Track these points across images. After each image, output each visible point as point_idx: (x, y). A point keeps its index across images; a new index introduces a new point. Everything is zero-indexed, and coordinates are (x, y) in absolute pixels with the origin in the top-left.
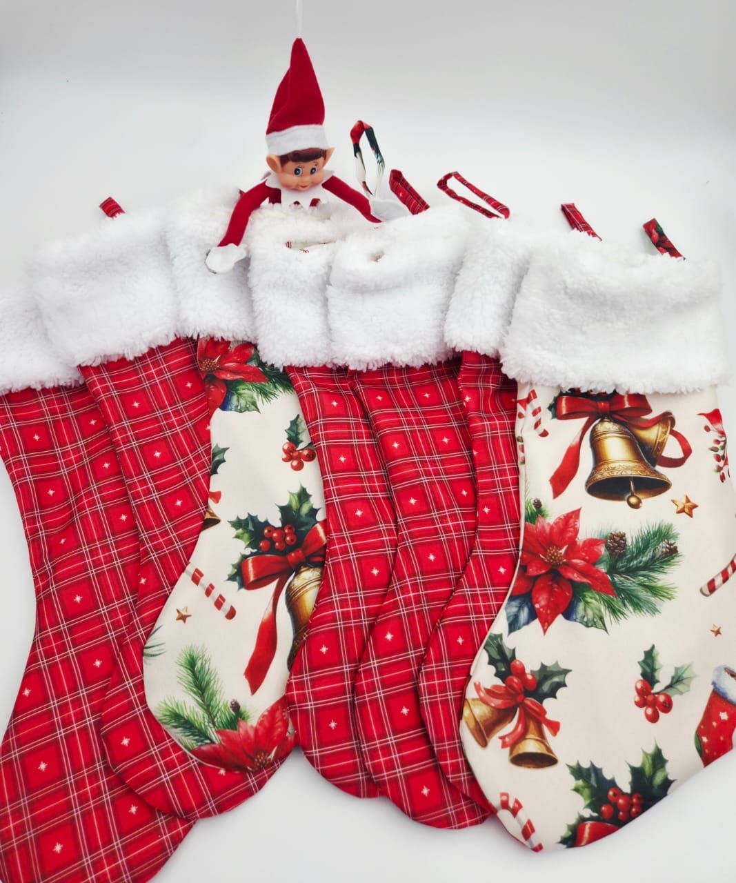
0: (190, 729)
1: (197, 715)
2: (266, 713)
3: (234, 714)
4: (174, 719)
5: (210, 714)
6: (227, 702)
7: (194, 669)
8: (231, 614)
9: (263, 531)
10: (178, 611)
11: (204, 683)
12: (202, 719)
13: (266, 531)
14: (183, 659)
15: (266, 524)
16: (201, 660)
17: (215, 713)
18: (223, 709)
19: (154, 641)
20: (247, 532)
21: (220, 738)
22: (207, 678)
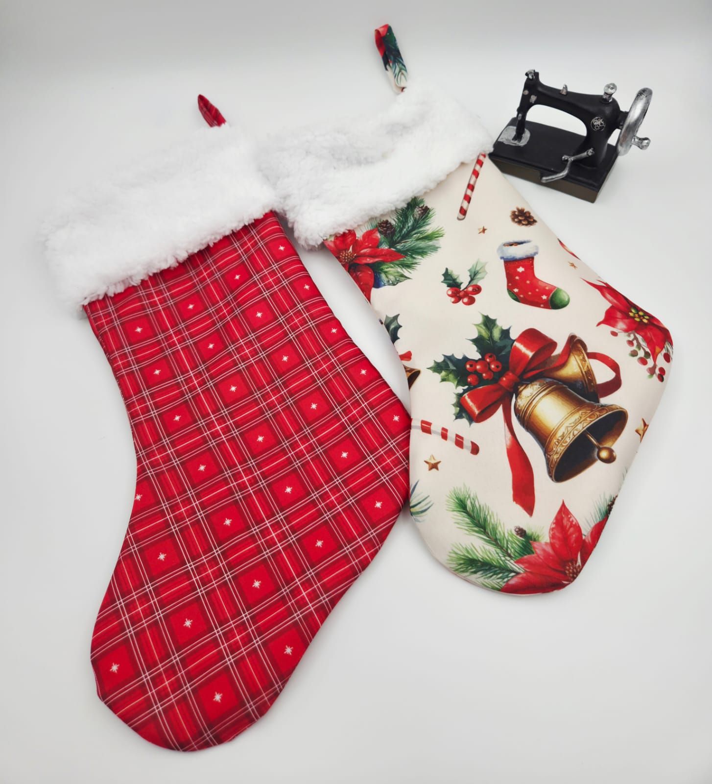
0: (490, 569)
1: (490, 553)
2: (554, 526)
3: (523, 539)
4: (471, 565)
5: (501, 548)
6: (511, 531)
7: (467, 510)
8: (475, 450)
9: (465, 366)
10: (427, 462)
11: (482, 521)
12: (497, 555)
13: (468, 366)
14: (453, 504)
15: (465, 359)
16: (469, 501)
17: (505, 546)
18: (510, 539)
19: (417, 498)
20: (450, 373)
21: (523, 566)
22: (482, 515)
